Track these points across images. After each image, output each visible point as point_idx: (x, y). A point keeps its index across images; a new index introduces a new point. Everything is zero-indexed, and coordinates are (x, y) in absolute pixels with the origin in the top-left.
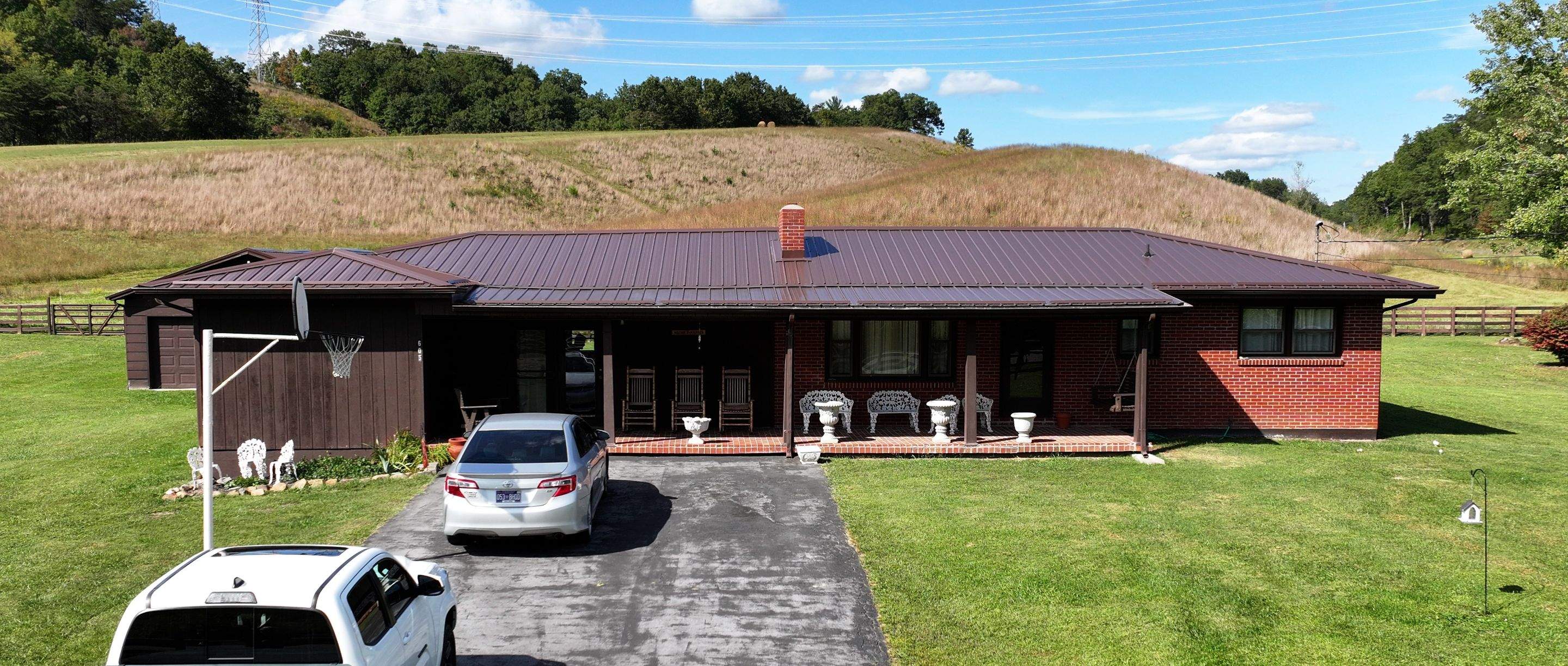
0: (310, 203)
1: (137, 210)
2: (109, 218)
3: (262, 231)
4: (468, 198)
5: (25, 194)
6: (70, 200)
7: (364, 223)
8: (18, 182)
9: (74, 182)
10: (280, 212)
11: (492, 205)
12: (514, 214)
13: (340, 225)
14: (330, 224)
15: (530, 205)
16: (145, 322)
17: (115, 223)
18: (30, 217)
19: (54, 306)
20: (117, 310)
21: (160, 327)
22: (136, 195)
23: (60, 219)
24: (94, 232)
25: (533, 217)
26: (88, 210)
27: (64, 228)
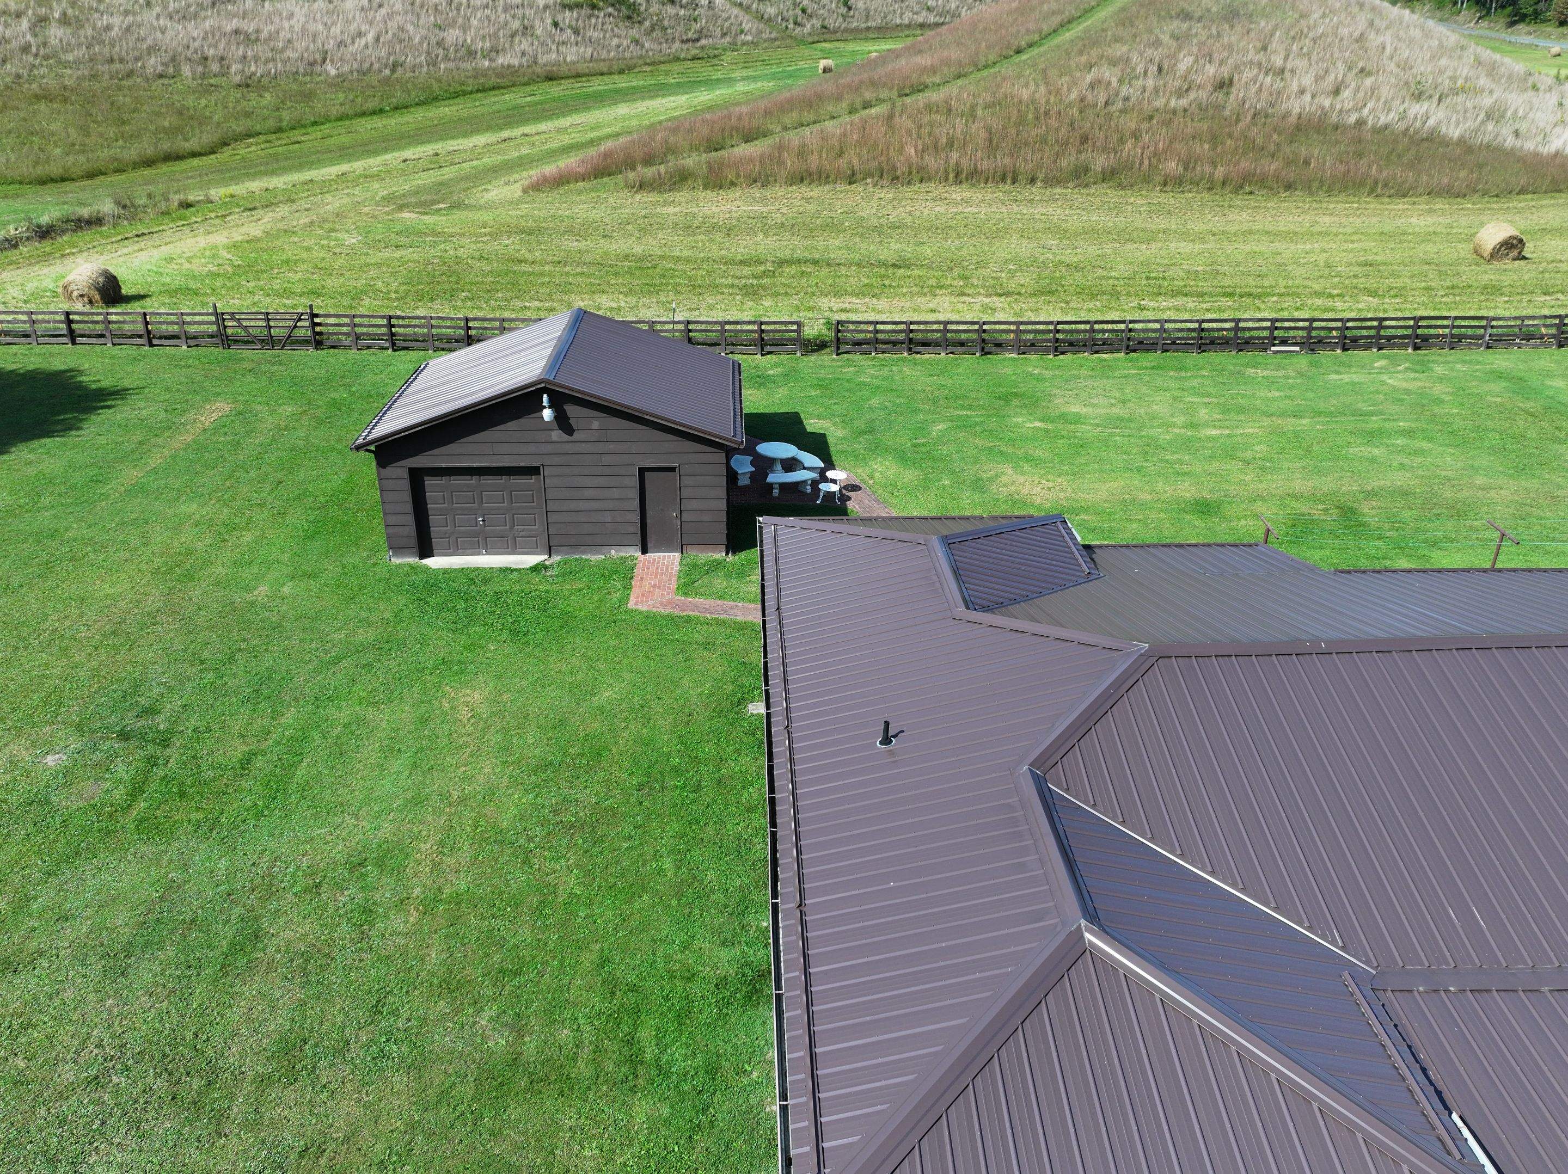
0: (410, 28)
1: (233, 48)
2: (206, 59)
3: (369, 70)
4: (567, 13)
5: (108, 28)
6: (159, 35)
7: (471, 54)
8: (97, 10)
9: (158, 9)
10: (384, 44)
11: (593, 20)
12: (616, 30)
13: (446, 58)
14: (437, 56)
15: (629, 18)
16: (406, 475)
17: (215, 67)
18: (121, 61)
19: (223, 314)
20: (300, 319)
21: (426, 478)
22: (229, 26)
23: (153, 63)
24: (194, 79)
25: (634, 32)
26: (180, 49)
27: (161, 76)
